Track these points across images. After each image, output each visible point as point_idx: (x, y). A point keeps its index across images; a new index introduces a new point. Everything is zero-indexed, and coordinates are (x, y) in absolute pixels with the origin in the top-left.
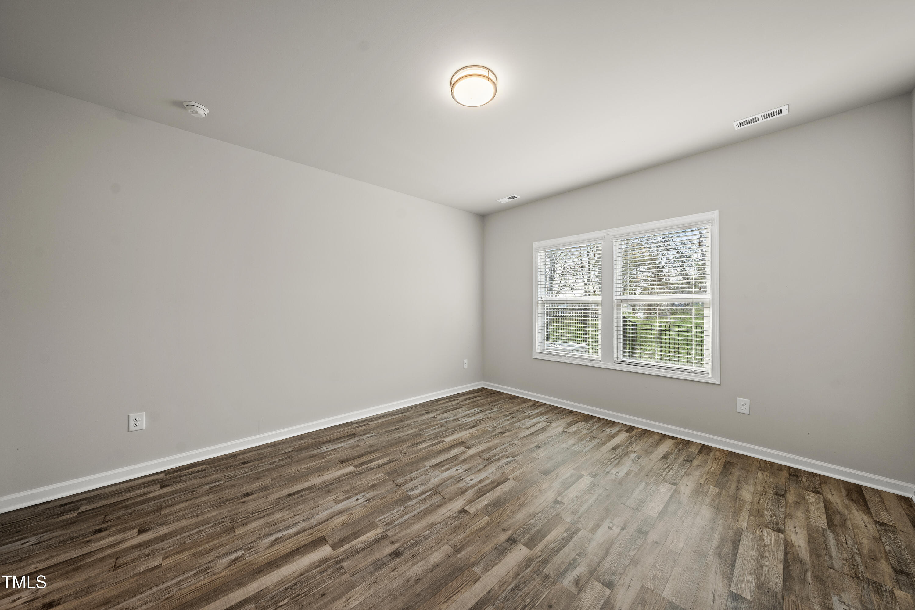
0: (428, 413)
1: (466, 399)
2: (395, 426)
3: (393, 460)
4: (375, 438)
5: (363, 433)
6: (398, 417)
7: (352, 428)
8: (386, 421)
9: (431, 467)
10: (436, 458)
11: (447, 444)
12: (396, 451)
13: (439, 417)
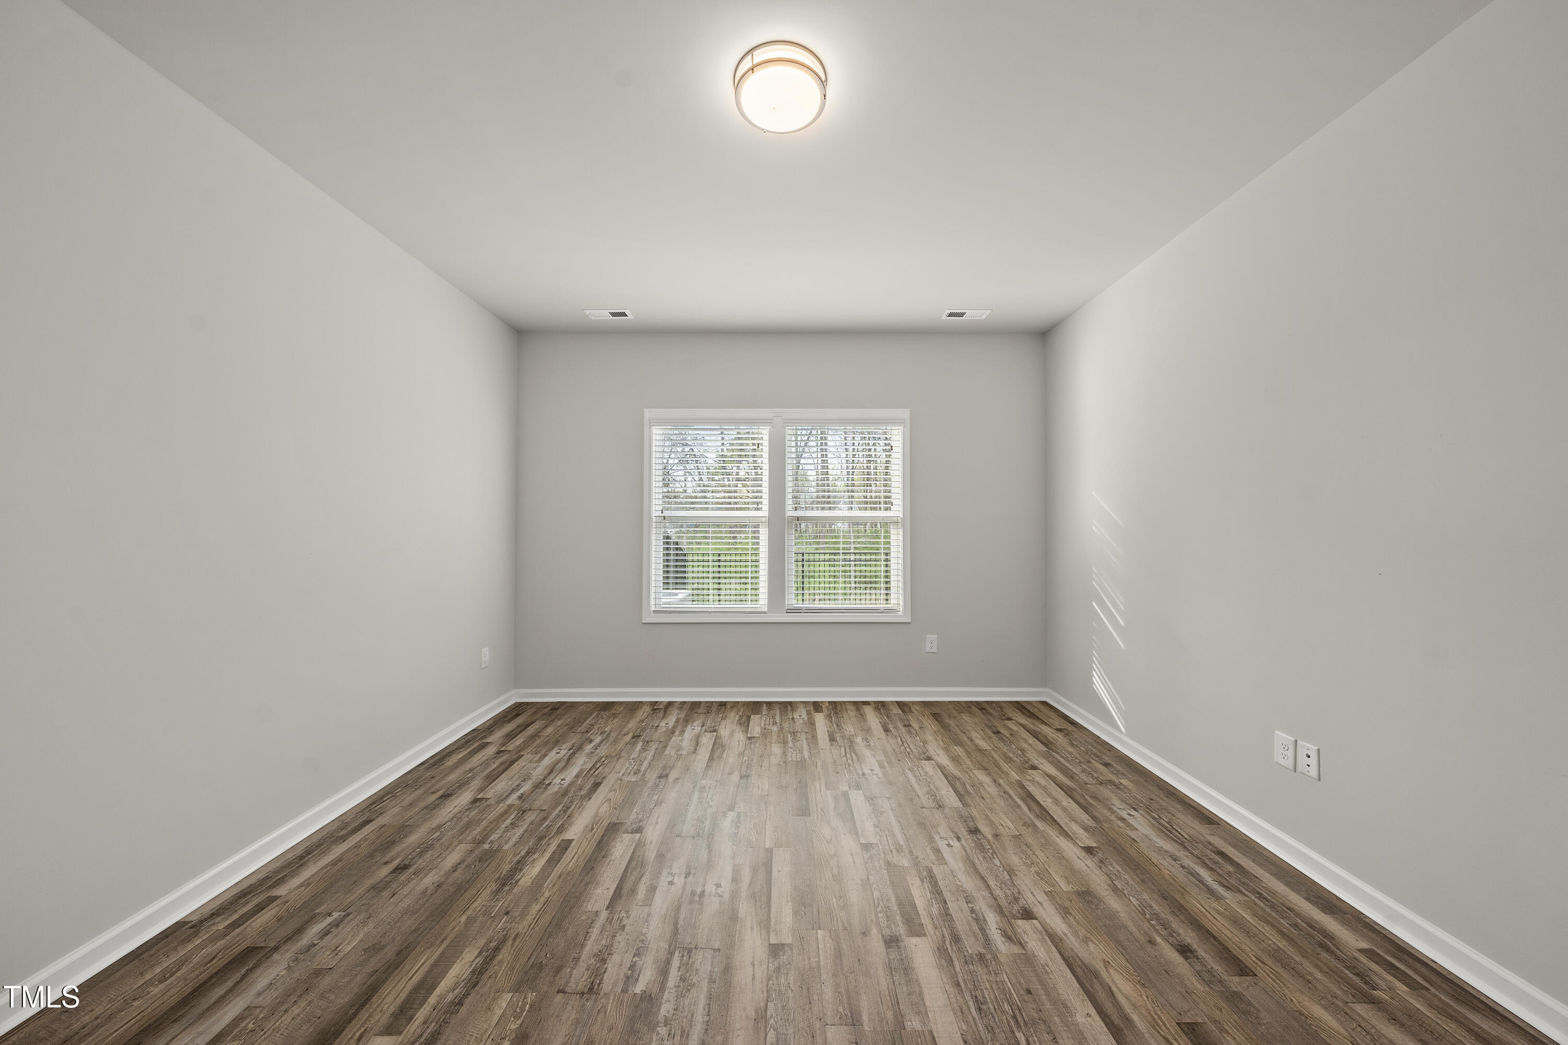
0: (446, 796)
1: (510, 736)
2: (386, 863)
3: (493, 944)
4: (355, 922)
5: (284, 932)
6: (365, 839)
7: (214, 939)
8: (334, 863)
9: (611, 906)
10: (598, 884)
11: (585, 844)
12: (470, 921)
13: (490, 793)
